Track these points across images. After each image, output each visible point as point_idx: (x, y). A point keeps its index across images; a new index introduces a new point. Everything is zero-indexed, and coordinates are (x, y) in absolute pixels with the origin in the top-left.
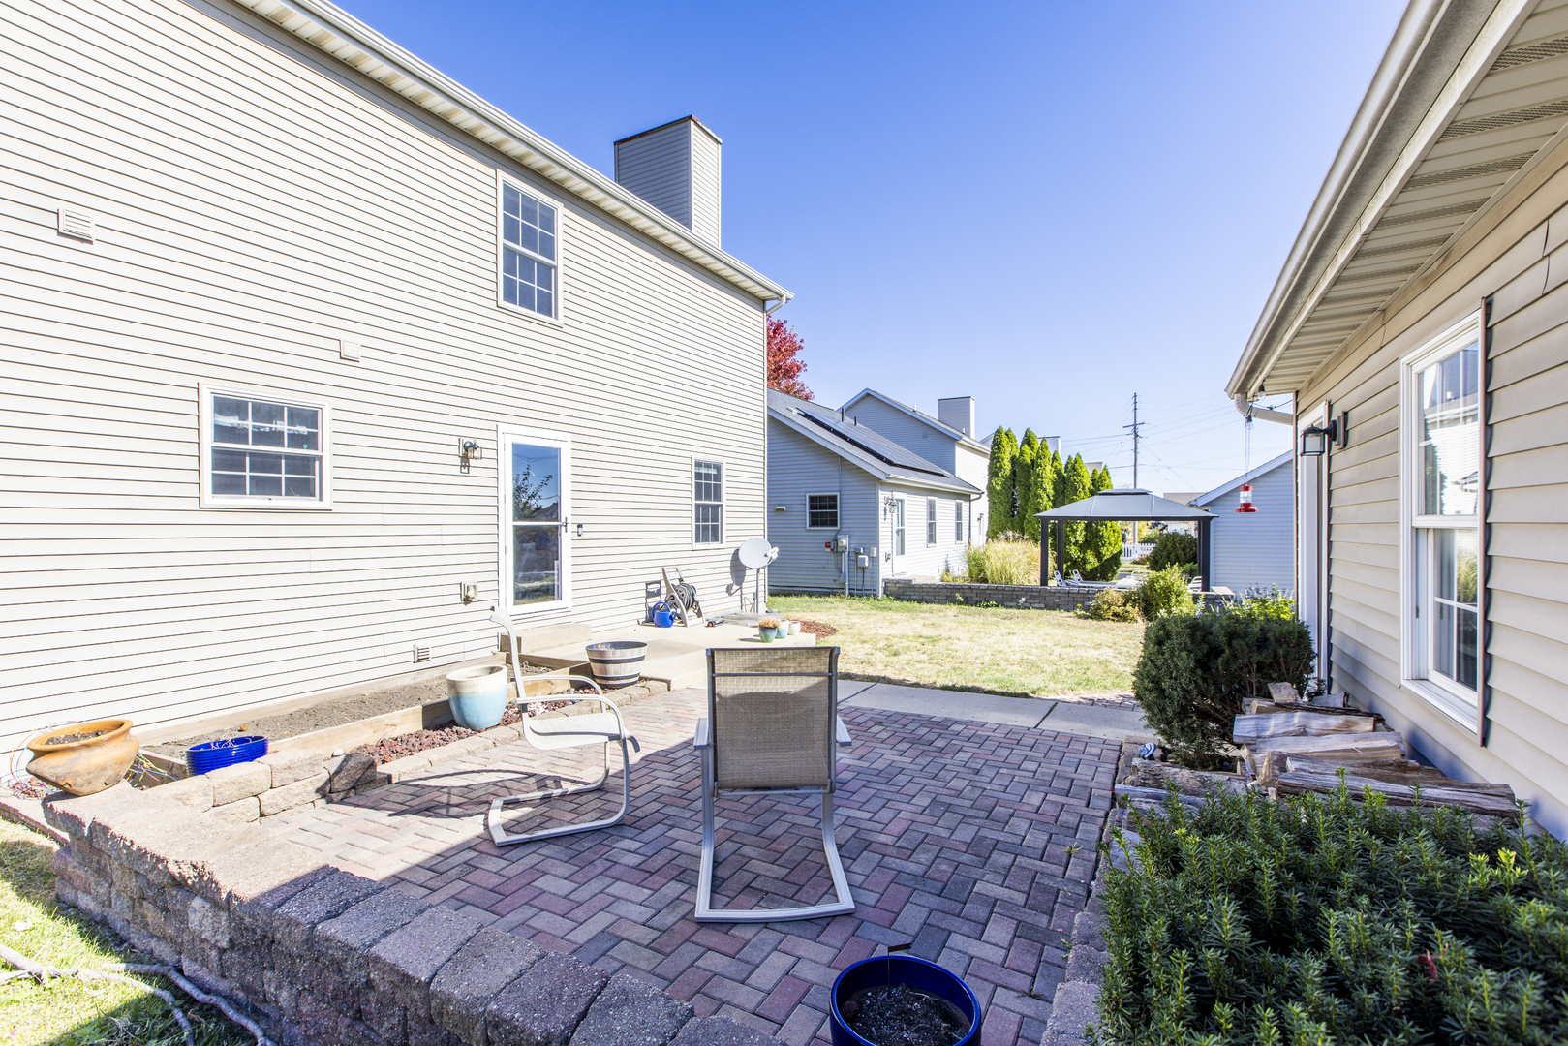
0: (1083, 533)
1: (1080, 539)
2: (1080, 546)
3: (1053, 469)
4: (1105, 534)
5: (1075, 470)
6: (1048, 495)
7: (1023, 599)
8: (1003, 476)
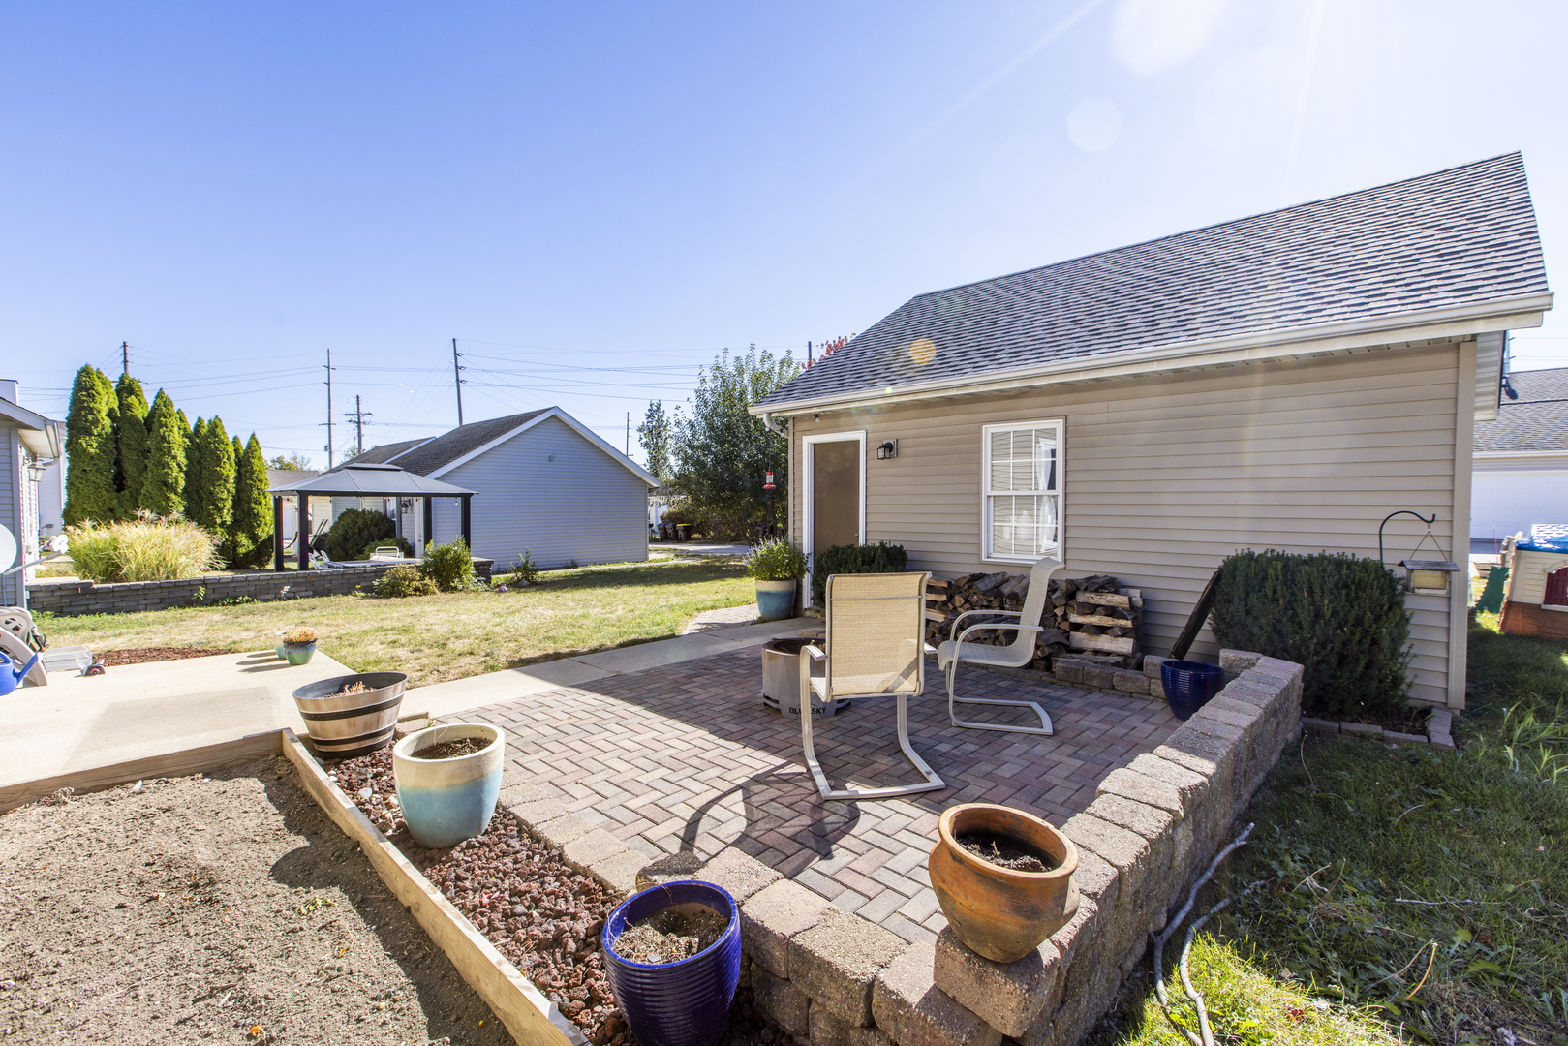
0: (231, 511)
1: (228, 519)
2: (228, 527)
3: (182, 432)
4: (261, 512)
5: (217, 436)
6: (179, 465)
7: (286, 588)
8: (99, 435)
